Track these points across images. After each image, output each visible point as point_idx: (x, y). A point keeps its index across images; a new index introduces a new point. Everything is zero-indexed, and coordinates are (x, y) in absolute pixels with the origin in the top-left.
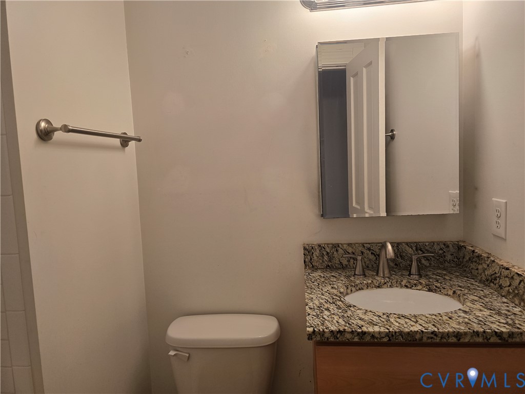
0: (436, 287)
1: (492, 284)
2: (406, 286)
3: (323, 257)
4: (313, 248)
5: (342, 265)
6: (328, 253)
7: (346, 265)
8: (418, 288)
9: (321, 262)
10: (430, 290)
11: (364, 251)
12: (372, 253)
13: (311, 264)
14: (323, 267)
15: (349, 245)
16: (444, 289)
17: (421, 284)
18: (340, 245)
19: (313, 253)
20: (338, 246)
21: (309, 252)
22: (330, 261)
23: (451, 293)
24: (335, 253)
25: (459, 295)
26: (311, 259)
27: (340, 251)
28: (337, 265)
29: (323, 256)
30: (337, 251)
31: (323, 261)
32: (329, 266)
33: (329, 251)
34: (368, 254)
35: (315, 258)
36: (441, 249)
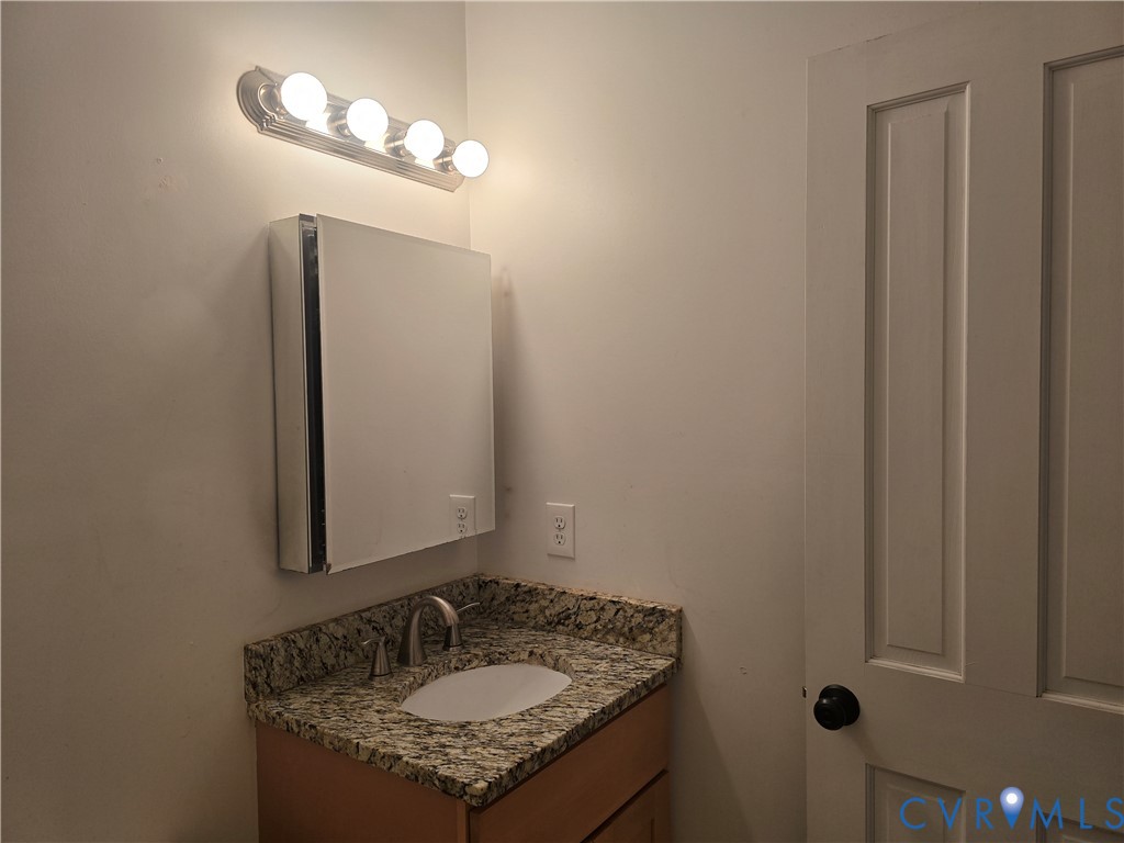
0: (500, 653)
1: (561, 627)
2: (457, 669)
3: (291, 663)
4: (272, 649)
5: (326, 668)
6: (301, 651)
7: (333, 666)
8: (473, 665)
9: (288, 674)
10: (491, 663)
11: (362, 627)
12: (374, 628)
13: (269, 685)
14: (291, 686)
15: (336, 620)
16: (513, 653)
17: (476, 656)
18: (323, 628)
19: (272, 661)
20: (320, 630)
21: (264, 661)
22: (305, 667)
23: (525, 656)
24: (314, 646)
25: (541, 655)
26: (268, 676)
27: (324, 639)
28: (316, 672)
29: (291, 661)
30: (318, 640)
31: (291, 673)
32: (302, 679)
33: (302, 647)
34: (367, 631)
35: (277, 669)
36: (461, 594)
